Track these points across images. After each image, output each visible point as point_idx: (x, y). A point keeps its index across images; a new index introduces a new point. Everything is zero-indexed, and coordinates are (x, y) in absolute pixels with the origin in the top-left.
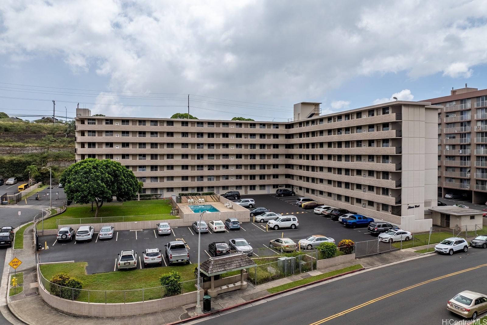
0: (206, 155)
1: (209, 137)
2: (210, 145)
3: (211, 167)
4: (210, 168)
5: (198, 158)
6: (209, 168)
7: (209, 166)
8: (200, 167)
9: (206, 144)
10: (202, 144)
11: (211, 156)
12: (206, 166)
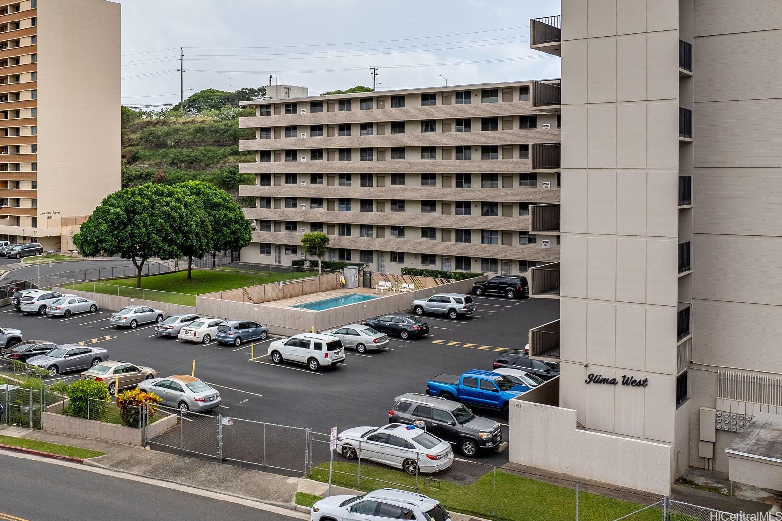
0: (476, 175)
1: (484, 129)
2: (489, 151)
3: (489, 208)
4: (488, 211)
5: (459, 184)
6: (485, 210)
7: (484, 204)
8: (464, 206)
9: (476, 148)
10: (468, 148)
11: (489, 178)
12: (476, 203)
